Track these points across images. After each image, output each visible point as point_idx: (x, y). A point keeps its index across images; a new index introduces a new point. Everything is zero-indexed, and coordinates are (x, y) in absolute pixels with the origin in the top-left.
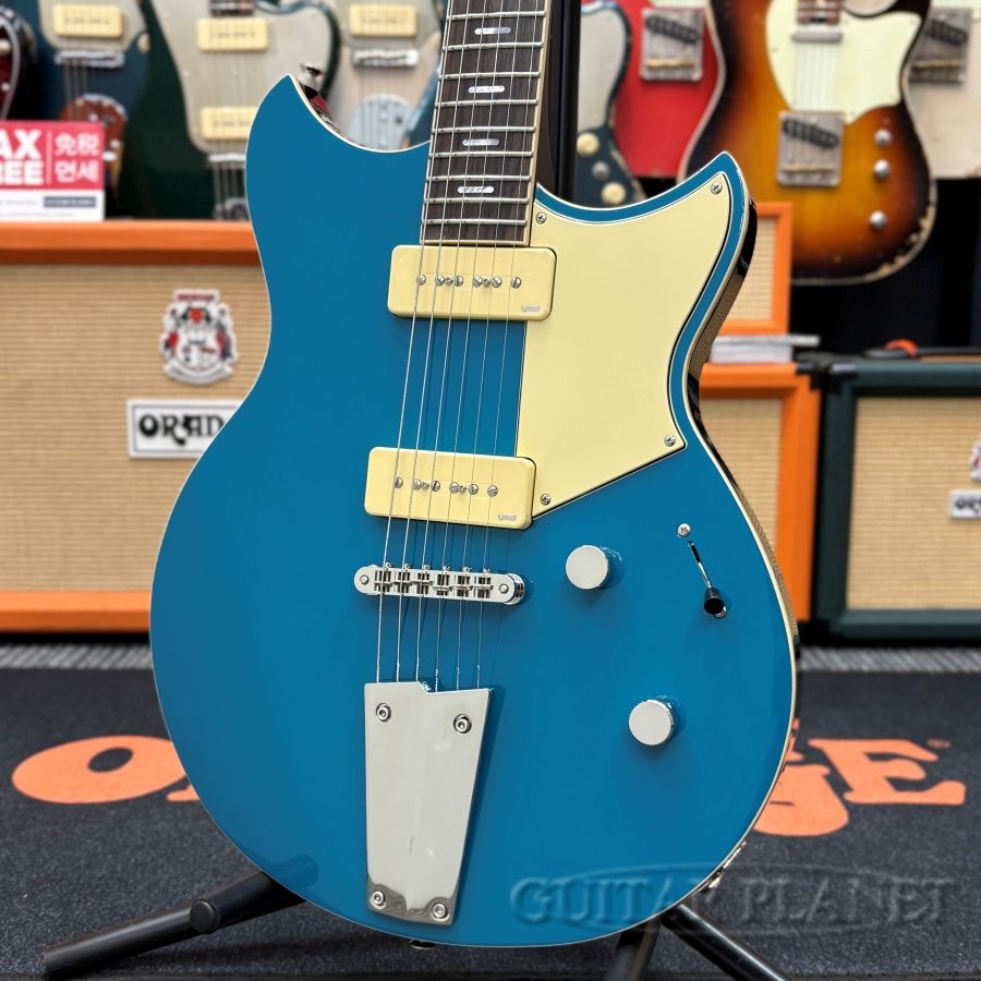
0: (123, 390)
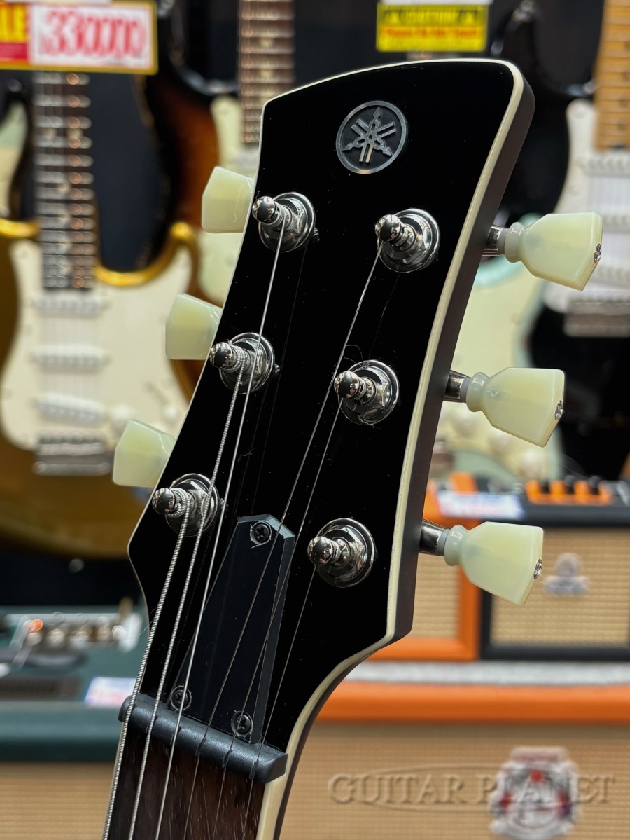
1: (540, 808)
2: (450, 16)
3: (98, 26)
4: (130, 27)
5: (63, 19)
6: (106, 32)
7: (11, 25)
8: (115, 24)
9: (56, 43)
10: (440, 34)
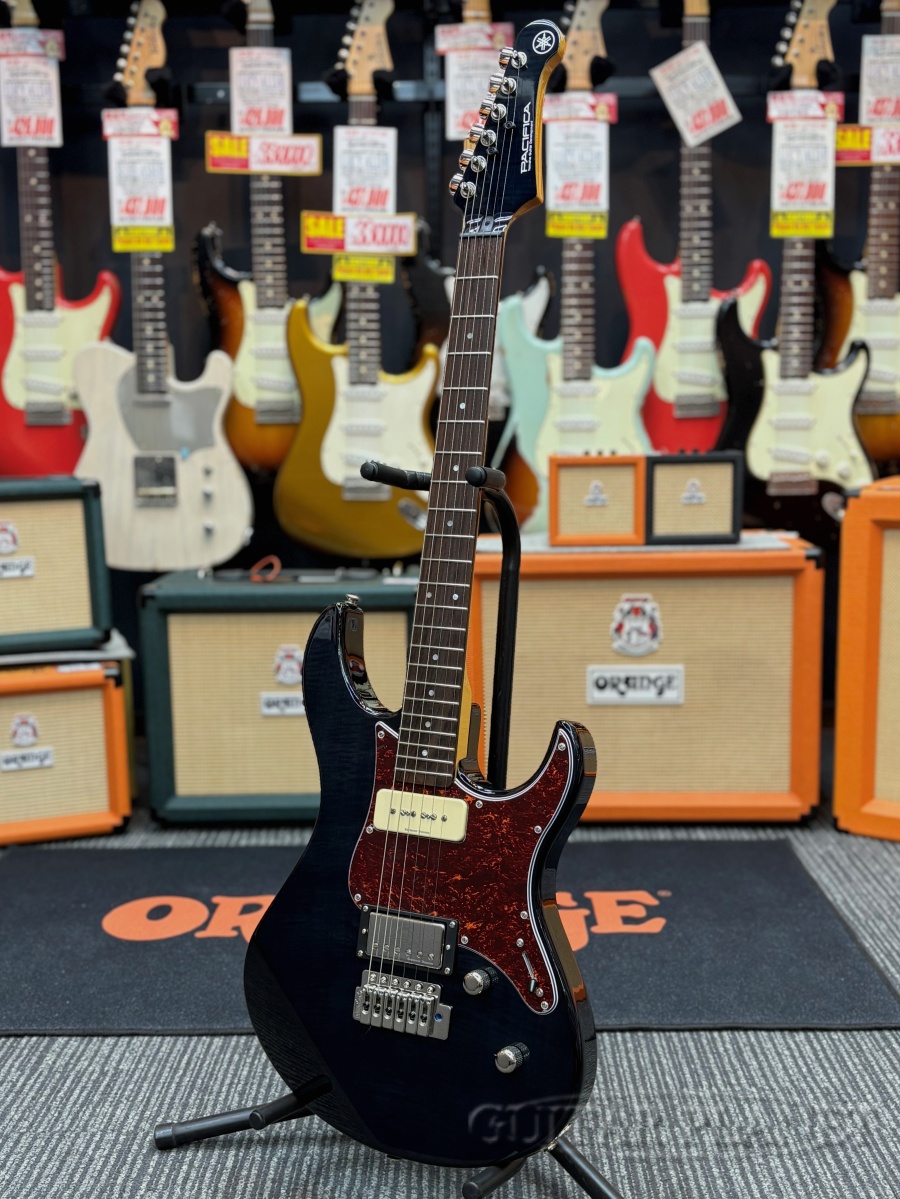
0: (585, 660)
1: (640, 632)
2: (588, 218)
3: (385, 229)
4: (401, 229)
5: (365, 225)
6: (389, 233)
7: (335, 229)
8: (394, 228)
9: (360, 239)
10: (581, 227)
